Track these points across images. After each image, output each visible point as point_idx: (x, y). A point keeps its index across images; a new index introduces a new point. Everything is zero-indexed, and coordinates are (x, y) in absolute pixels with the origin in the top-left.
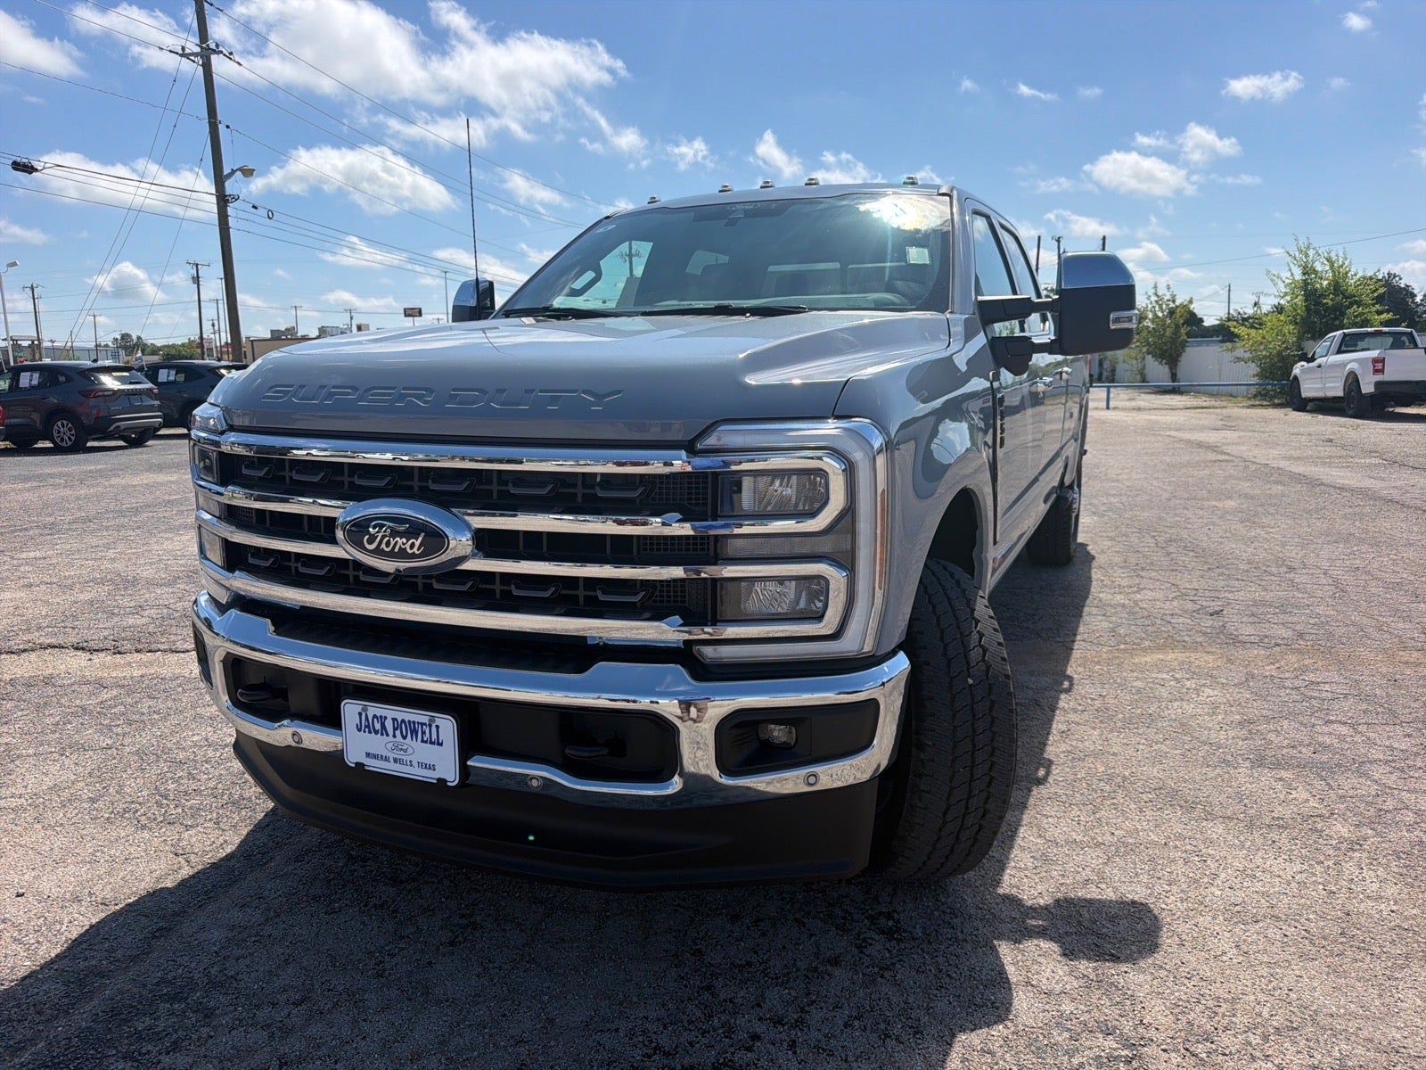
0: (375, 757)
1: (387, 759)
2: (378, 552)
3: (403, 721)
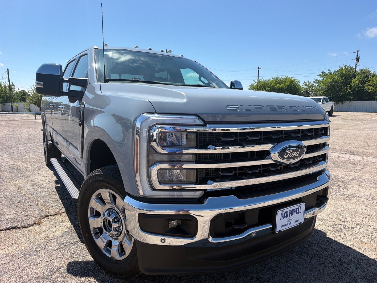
0: (284, 226)
1: (287, 225)
2: (288, 158)
3: (292, 210)
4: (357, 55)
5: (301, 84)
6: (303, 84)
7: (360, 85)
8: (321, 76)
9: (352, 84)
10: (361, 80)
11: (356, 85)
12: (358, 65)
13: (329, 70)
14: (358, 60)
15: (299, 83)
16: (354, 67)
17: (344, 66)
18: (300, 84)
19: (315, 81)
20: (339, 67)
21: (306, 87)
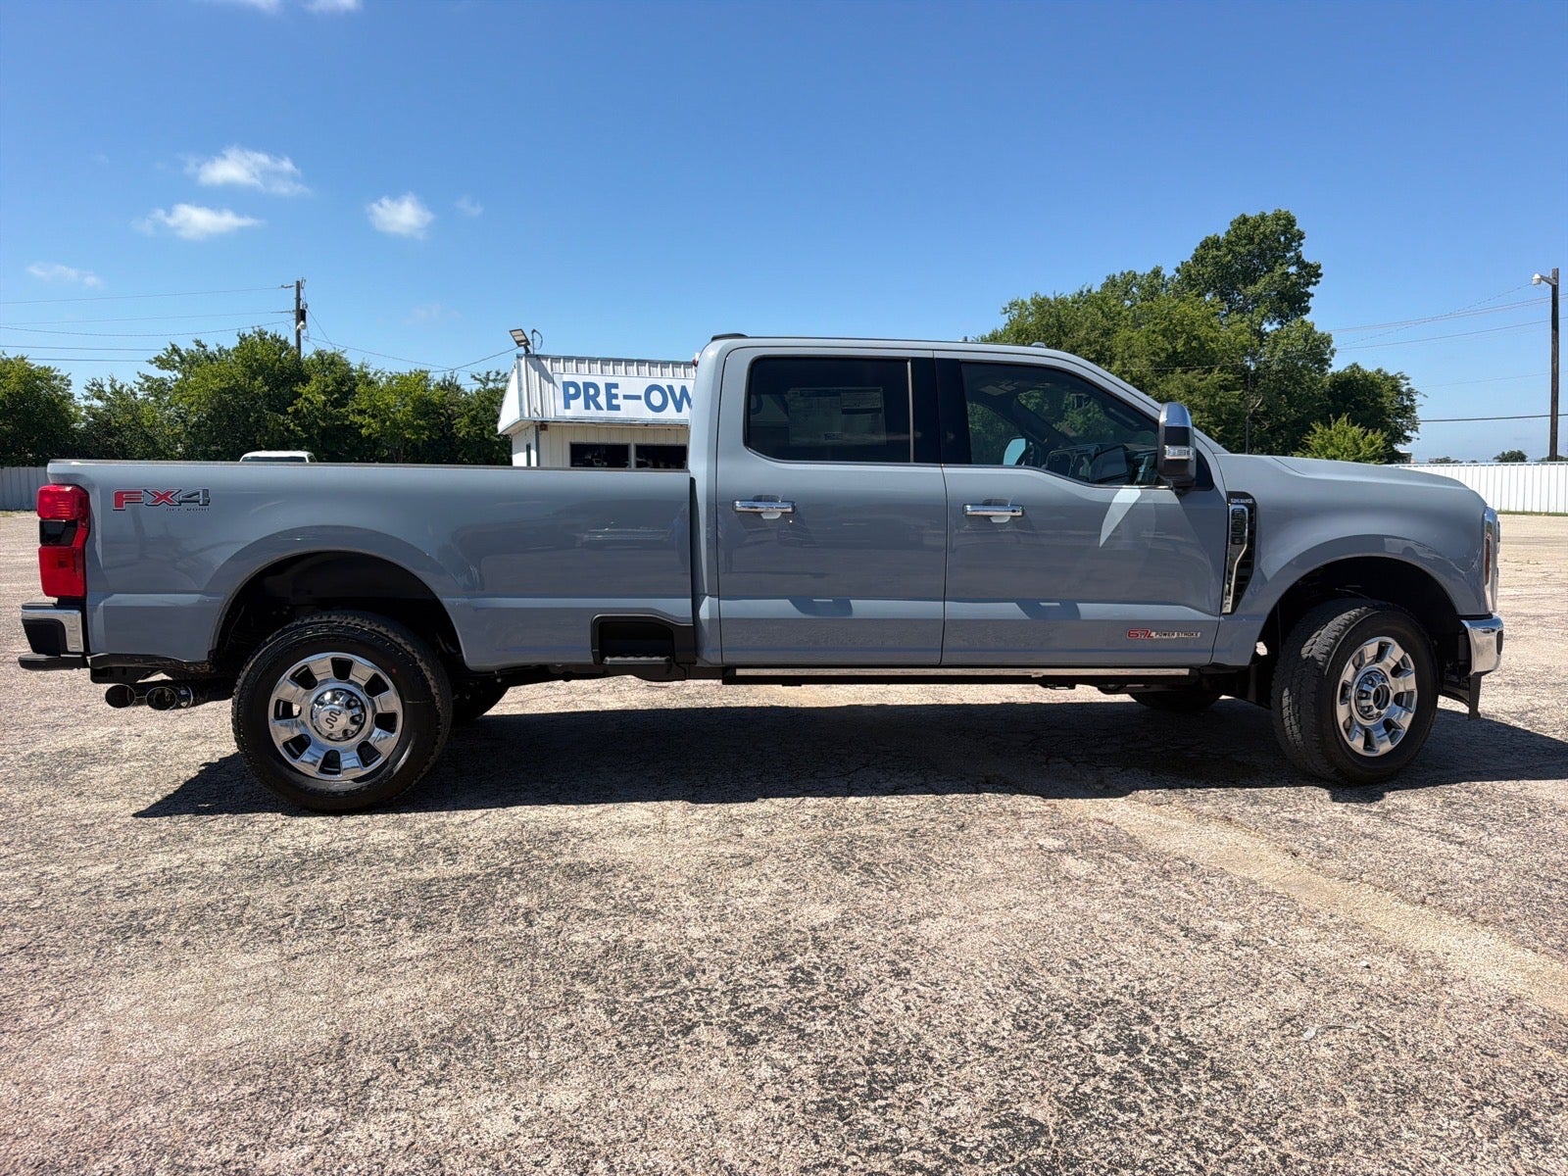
4: (298, 299)
5: (78, 390)
6: (86, 393)
7: (329, 409)
8: (162, 363)
9: (300, 403)
10: (329, 389)
11: (318, 410)
12: (303, 333)
13: (198, 343)
14: (301, 315)
15: (68, 385)
16: (292, 342)
17: (254, 332)
18: (72, 390)
19: (142, 381)
20: (238, 335)
21: (97, 403)
